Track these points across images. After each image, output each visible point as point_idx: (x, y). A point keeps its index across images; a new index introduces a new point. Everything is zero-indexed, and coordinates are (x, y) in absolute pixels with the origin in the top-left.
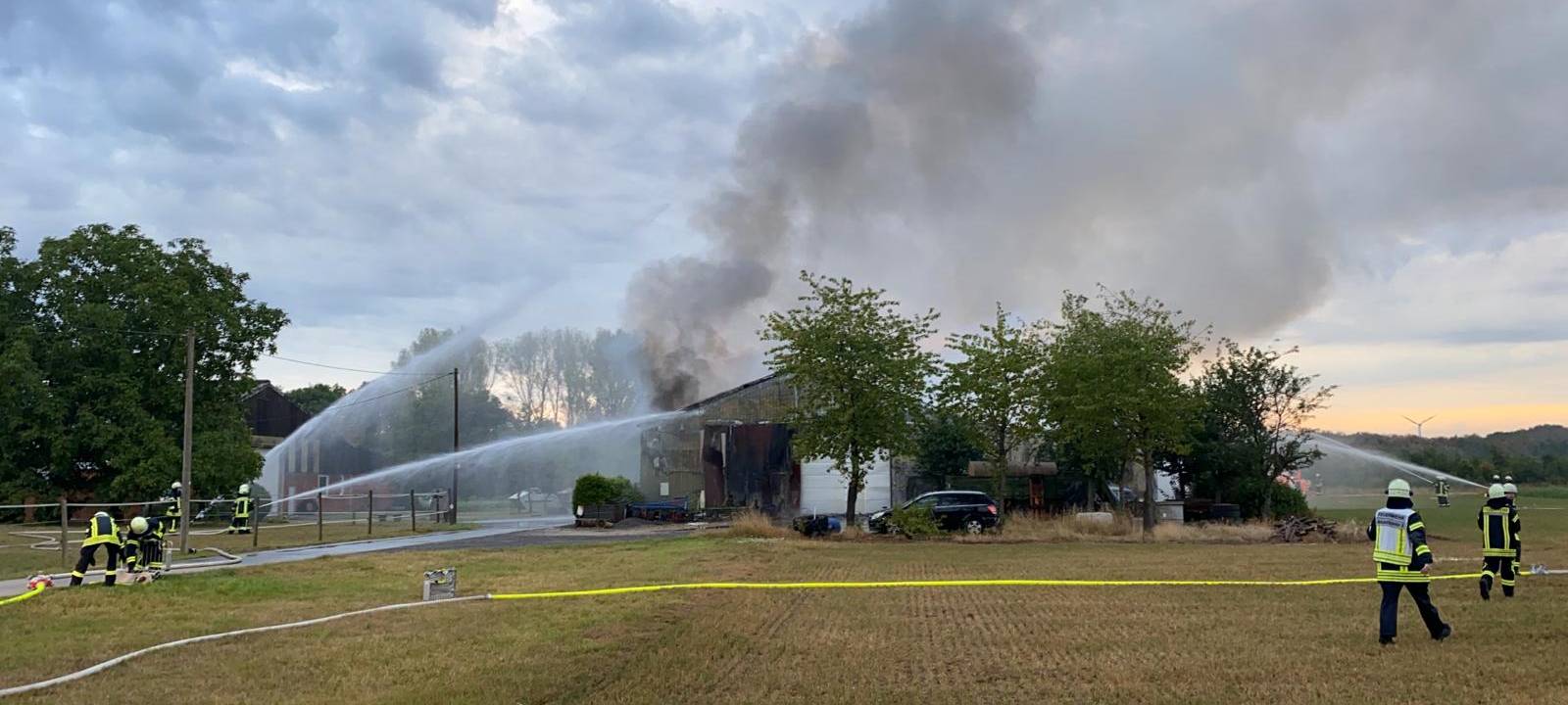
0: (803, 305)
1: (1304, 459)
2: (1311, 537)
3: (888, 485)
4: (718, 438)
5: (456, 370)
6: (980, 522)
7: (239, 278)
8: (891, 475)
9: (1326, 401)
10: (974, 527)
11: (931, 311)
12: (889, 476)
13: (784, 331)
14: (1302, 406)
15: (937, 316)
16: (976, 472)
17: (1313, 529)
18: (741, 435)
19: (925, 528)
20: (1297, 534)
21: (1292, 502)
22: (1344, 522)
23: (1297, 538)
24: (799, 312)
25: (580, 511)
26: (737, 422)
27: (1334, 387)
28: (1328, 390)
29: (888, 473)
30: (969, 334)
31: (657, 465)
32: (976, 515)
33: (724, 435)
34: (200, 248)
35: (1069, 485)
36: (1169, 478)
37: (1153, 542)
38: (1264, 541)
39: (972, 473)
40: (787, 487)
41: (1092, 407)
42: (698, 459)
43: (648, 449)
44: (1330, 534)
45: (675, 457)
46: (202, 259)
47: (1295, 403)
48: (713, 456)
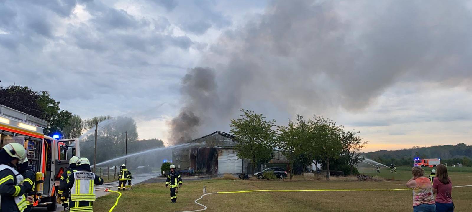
0: (242, 118)
1: (360, 160)
2: (367, 180)
3: (242, 166)
4: (195, 152)
5: (127, 132)
6: (283, 175)
7: (57, 103)
8: (243, 162)
9: (365, 145)
10: (281, 177)
11: (274, 120)
12: (242, 163)
13: (235, 124)
14: (360, 147)
15: (275, 121)
16: (273, 162)
17: (368, 178)
18: (201, 151)
19: (274, 177)
20: (364, 179)
21: (356, 171)
22: (374, 176)
23: (364, 180)
24: (240, 119)
25: (164, 173)
26: (200, 147)
27: (367, 142)
28: (366, 142)
29: (242, 162)
30: (282, 126)
31: (177, 159)
32: (282, 174)
33: (196, 151)
34: (48, 94)
35: (297, 166)
36: (320, 165)
37: (329, 181)
38: (356, 181)
39: (272, 163)
40: (214, 166)
41: (318, 146)
42: (189, 157)
43: (175, 155)
44: (372, 180)
45: (182, 157)
46: (48, 97)
47: (358, 146)
48: (193, 157)
